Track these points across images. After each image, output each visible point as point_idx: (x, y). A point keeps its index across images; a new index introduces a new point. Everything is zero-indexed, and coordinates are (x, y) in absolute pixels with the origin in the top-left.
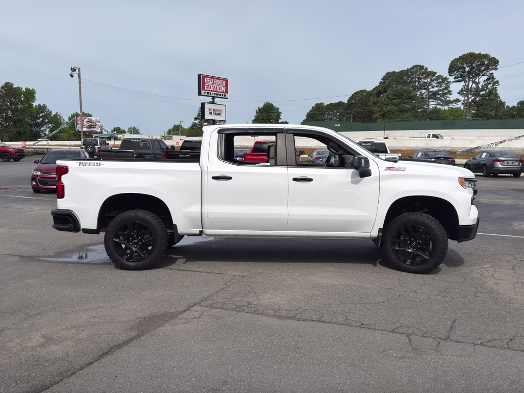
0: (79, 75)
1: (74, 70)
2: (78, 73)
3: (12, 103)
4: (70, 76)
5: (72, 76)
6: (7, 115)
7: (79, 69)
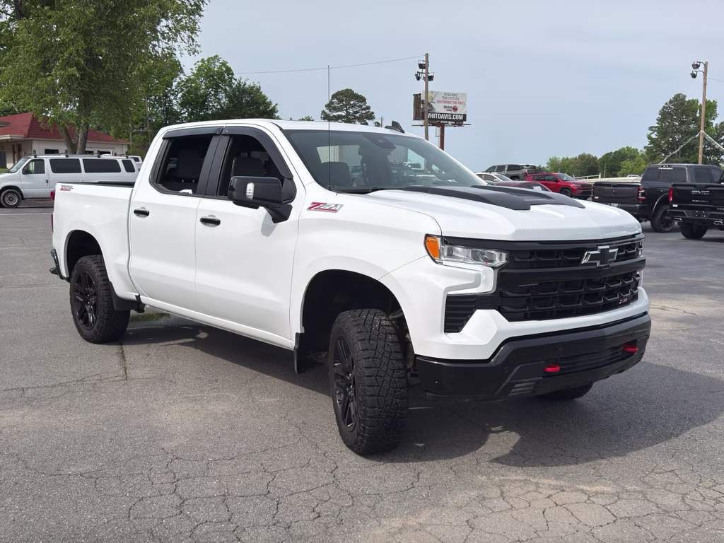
0: (705, 74)
1: (696, 66)
2: (703, 70)
3: (682, 123)
4: (690, 76)
5: (694, 76)
6: (674, 139)
7: (706, 65)
